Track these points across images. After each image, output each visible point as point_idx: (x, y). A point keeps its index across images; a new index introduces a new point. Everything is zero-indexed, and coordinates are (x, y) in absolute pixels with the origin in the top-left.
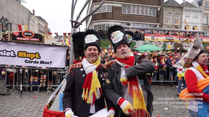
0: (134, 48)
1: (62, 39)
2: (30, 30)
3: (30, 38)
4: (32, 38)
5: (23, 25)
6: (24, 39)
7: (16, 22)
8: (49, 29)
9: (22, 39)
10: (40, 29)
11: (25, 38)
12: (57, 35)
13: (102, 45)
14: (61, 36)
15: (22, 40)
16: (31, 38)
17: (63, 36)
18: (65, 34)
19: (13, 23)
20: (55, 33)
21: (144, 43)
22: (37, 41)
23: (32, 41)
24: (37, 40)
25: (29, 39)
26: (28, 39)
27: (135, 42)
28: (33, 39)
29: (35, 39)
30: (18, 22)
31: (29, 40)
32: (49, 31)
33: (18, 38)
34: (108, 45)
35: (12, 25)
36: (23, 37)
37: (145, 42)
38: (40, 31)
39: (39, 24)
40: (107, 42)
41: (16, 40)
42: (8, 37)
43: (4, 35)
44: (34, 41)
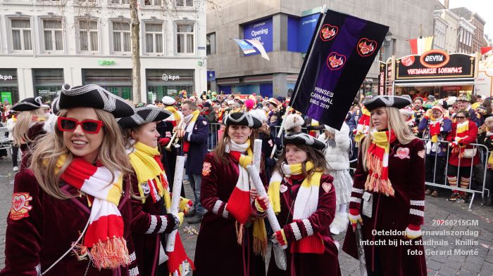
2: (434, 48)
4: (444, 67)
5: (421, 38)
6: (424, 71)
7: (405, 35)
9: (419, 71)
10: (461, 41)
11: (426, 68)
15: (421, 75)
16: (441, 68)
19: (400, 37)
22: (453, 74)
23: (444, 74)
25: (437, 71)
26: (434, 71)
28: (445, 70)
29: (450, 70)
30: (410, 33)
31: (437, 74)
33: (411, 71)
35: (397, 41)
36: (423, 67)
38: (461, 45)
39: (460, 28)
41: (407, 74)
42: (390, 71)
43: (383, 66)
44: (449, 74)
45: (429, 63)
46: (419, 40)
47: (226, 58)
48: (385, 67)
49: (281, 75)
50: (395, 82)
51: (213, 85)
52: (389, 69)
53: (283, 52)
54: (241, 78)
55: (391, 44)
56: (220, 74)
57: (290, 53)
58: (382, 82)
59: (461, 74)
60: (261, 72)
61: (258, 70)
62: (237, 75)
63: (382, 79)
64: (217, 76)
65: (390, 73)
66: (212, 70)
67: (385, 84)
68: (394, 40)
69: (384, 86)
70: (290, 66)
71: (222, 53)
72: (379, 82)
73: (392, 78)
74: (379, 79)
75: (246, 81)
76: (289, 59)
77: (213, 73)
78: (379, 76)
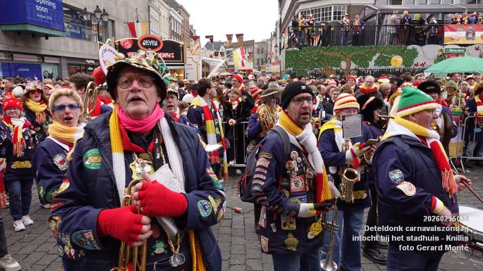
0: (412, 67)
1: (222, 49)
2: (151, 33)
4: (160, 51)
5: (138, 22)
7: (123, 17)
8: (192, 27)
10: (173, 29)
12: (212, 40)
13: (324, 61)
14: (220, 44)
17: (223, 43)
18: (229, 37)
19: (118, 18)
20: (207, 37)
21: (441, 50)
24: (169, 56)
27: (414, 50)
29: (165, 55)
30: (127, 15)
32: (191, 34)
34: (339, 60)
35: (116, 23)
37: (446, 47)
39: (171, 17)
40: (338, 54)
46: (136, 24)
55: (110, 24)
59: (173, 59)
68: (113, 21)
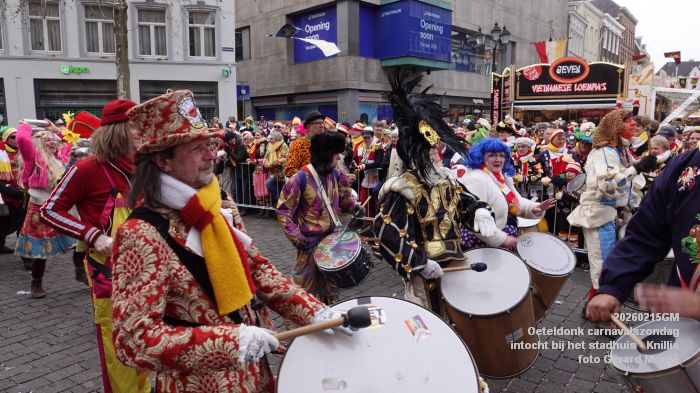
2: (570, 55)
3: (573, 84)
4: (582, 82)
6: (555, 88)
8: (639, 41)
9: (547, 88)
10: (605, 47)
11: (559, 83)
12: (677, 60)
14: (692, 64)
15: (550, 93)
16: (578, 83)
17: (697, 64)
20: (667, 55)
22: (598, 92)
23: (582, 93)
24: (598, 87)
25: (573, 87)
26: (568, 88)
28: (583, 87)
29: (591, 87)
31: (573, 92)
32: (637, 51)
33: (537, 88)
35: (518, 45)
36: (554, 82)
38: (604, 53)
39: (603, 28)
41: (531, 93)
42: (508, 87)
43: (497, 80)
44: (589, 92)
45: (561, 76)
46: (548, 44)
47: (267, 66)
48: (500, 82)
49: (350, 93)
50: (515, 104)
51: (248, 107)
52: (506, 84)
53: (353, 58)
54: (290, 97)
55: (509, 47)
56: (258, 91)
57: (363, 59)
58: (496, 104)
59: (604, 92)
60: (319, 88)
61: (315, 84)
62: (284, 93)
63: (496, 99)
64: (253, 93)
65: (507, 90)
66: (245, 84)
67: (500, 106)
68: (514, 44)
69: (499, 110)
70: (362, 78)
71: (261, 58)
72: (493, 104)
73: (511, 98)
74: (492, 99)
75: (298, 102)
76: (362, 68)
77: (247, 88)
78: (493, 95)
